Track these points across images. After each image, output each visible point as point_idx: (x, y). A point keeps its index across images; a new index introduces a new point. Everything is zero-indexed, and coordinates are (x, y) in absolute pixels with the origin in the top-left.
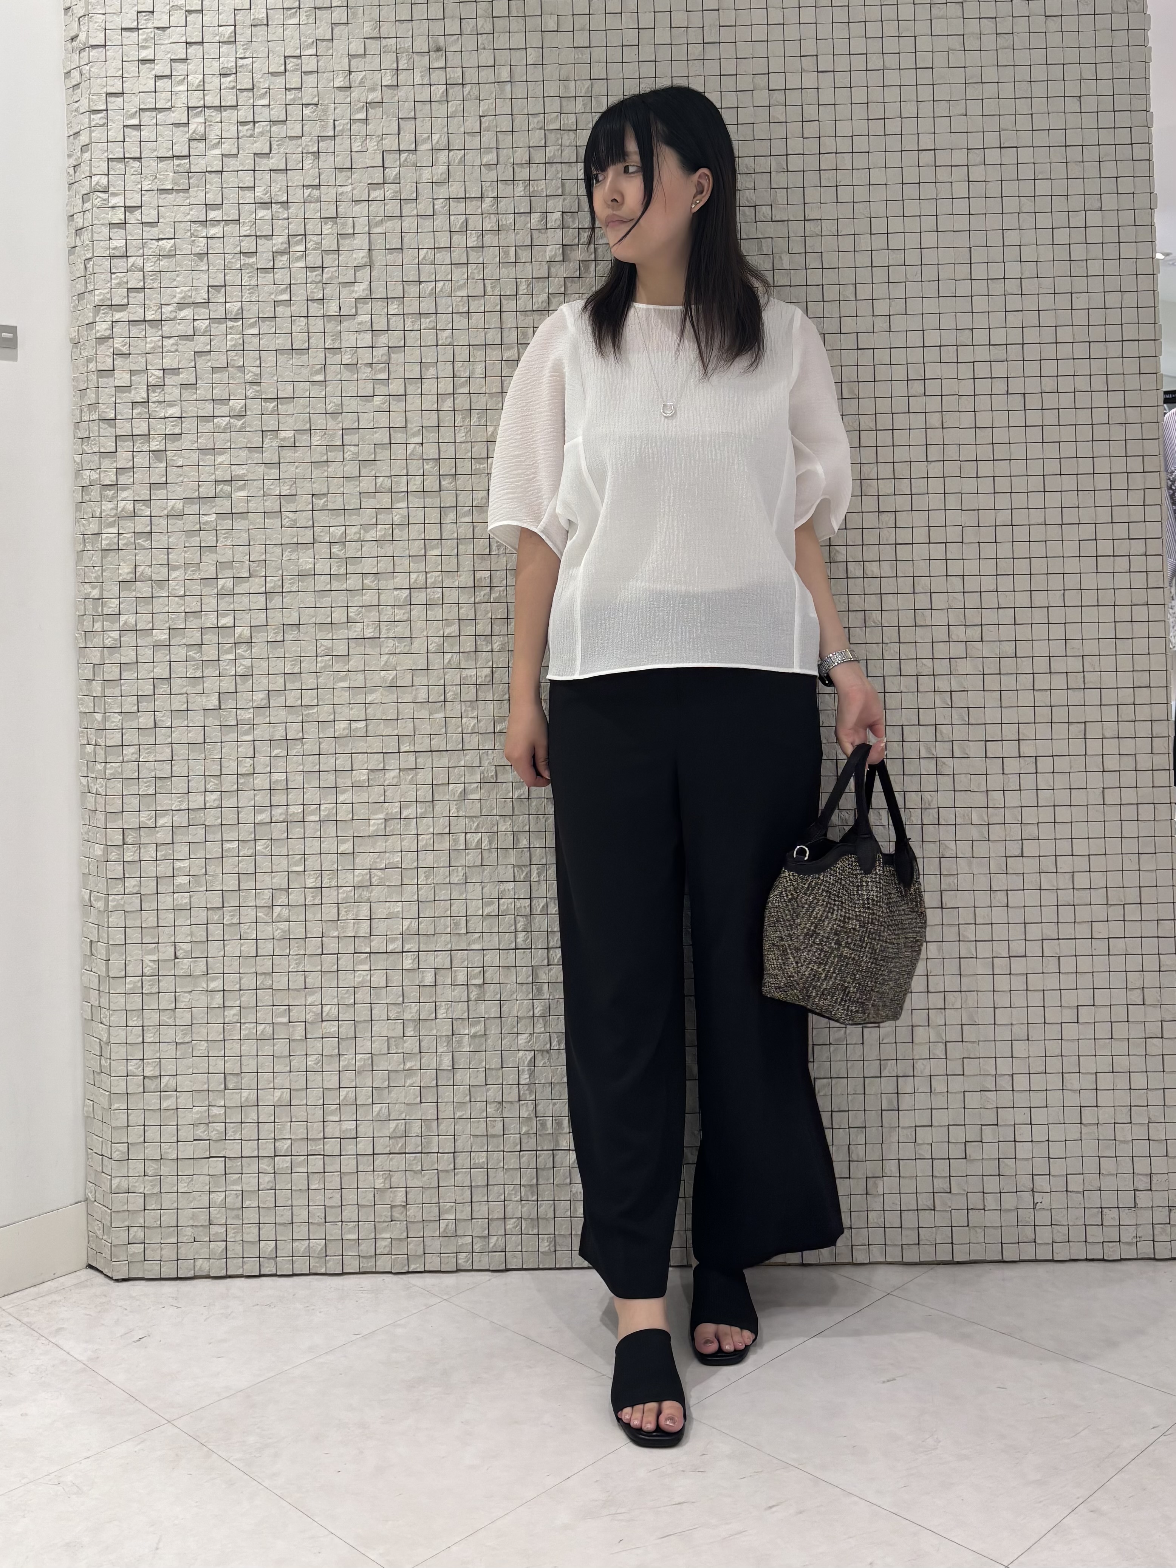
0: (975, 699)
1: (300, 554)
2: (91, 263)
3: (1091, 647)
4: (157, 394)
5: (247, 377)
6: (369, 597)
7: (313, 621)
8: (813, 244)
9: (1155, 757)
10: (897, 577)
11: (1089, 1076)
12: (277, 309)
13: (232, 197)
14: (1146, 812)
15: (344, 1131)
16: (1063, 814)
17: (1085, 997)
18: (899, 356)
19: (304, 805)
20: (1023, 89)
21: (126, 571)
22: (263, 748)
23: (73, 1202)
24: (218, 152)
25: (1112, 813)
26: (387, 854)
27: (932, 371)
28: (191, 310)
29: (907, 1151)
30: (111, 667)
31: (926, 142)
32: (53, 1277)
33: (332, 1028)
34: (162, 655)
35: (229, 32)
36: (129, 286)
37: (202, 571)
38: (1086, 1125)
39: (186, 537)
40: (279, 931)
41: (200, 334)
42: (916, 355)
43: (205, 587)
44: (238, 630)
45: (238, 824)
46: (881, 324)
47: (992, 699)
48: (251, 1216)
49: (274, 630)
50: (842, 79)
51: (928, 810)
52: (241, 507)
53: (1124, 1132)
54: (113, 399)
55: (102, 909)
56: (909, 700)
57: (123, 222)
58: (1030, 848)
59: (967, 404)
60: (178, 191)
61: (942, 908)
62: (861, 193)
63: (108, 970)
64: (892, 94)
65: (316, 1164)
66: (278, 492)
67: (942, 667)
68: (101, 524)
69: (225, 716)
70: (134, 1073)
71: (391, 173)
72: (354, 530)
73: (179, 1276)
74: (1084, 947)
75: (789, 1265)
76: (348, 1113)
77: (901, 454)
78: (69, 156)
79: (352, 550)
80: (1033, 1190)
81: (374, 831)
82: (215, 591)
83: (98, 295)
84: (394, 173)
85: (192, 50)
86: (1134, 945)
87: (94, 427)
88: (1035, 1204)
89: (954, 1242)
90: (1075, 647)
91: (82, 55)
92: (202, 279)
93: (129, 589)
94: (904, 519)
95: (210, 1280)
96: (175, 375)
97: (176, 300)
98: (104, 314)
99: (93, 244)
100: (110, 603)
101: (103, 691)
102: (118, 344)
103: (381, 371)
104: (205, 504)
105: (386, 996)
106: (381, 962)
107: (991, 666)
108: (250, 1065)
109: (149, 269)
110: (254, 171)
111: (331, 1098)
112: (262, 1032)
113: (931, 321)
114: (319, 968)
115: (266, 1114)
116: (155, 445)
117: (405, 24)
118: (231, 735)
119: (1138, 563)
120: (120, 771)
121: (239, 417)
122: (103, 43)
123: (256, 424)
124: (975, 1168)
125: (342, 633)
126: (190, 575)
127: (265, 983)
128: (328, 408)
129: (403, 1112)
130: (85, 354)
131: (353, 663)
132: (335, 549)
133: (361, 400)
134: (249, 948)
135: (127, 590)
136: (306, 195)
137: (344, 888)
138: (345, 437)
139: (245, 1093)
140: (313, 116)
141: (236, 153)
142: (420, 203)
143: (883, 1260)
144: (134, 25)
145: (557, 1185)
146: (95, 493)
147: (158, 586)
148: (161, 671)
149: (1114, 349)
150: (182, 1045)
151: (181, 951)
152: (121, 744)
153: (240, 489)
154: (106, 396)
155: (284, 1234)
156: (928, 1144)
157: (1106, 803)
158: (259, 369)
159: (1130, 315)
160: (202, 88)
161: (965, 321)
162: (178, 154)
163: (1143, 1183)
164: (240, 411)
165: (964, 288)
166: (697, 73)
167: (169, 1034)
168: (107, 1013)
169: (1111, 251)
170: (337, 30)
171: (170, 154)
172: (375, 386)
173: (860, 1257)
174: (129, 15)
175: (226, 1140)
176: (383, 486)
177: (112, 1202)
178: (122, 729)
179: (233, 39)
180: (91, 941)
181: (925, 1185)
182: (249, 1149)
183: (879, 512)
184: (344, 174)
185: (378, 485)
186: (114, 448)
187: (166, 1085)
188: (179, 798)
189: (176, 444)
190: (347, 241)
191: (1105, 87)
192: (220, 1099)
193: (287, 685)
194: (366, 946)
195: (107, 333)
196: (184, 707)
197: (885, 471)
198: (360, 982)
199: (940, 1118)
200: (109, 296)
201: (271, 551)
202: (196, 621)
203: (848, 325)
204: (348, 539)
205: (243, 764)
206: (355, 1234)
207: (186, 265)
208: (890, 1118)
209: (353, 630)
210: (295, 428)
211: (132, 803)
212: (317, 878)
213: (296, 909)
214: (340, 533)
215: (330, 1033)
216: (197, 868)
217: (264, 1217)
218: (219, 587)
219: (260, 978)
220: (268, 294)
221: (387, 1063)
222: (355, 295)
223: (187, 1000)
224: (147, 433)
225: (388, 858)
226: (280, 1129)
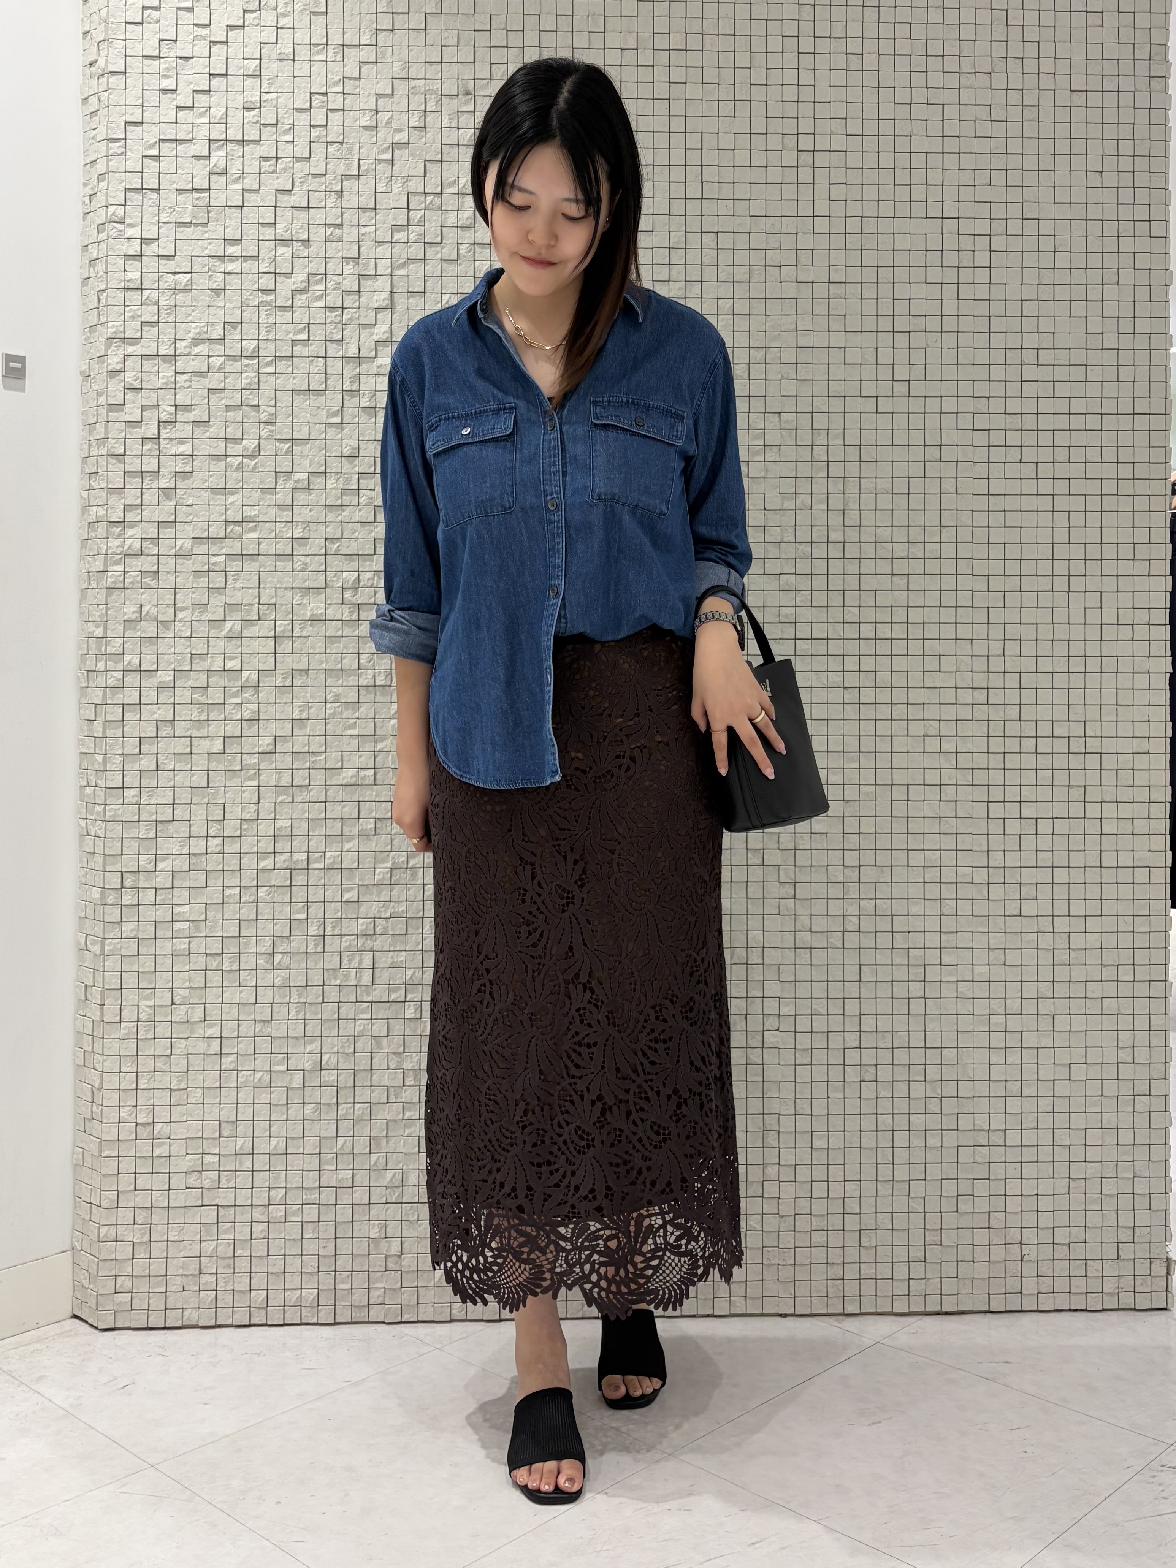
0: (981, 761)
1: (311, 599)
2: (105, 294)
3: (1092, 713)
4: (168, 431)
5: (262, 416)
7: (324, 666)
8: (837, 307)
9: (1152, 821)
11: (1078, 1132)
12: (294, 348)
13: (251, 232)
14: (1141, 875)
15: (340, 1181)
16: (1061, 876)
17: (1078, 1055)
18: (917, 421)
19: (309, 852)
20: (1047, 162)
21: (132, 610)
22: (268, 795)
23: (58, 1251)
24: (239, 186)
25: (1108, 876)
26: (392, 904)
27: (949, 437)
28: (206, 346)
29: (900, 1204)
30: (114, 708)
31: (950, 210)
32: (36, 1326)
33: (330, 1077)
34: (166, 697)
35: (254, 65)
36: (143, 320)
37: (210, 612)
38: (1074, 1179)
39: (195, 577)
40: (279, 979)
41: (215, 371)
43: (213, 628)
44: (245, 674)
45: (241, 870)
46: (900, 389)
47: (995, 761)
48: (243, 1265)
49: (282, 674)
50: (870, 144)
51: (930, 869)
52: (253, 549)
53: (1109, 1188)
54: (123, 434)
55: (98, 953)
56: (917, 760)
57: (139, 253)
58: (1029, 908)
59: (981, 470)
60: (197, 225)
61: (941, 965)
62: (886, 259)
63: (102, 1015)
64: (918, 161)
65: (311, 1213)
66: (290, 535)
67: (947, 729)
68: (106, 560)
69: (230, 760)
70: (126, 1120)
71: (416, 216)
72: (368, 575)
73: (167, 1325)
74: (1077, 1006)
75: (781, 1315)
76: (345, 1162)
77: (917, 518)
78: (85, 185)
79: (364, 596)
80: (1020, 1243)
81: (380, 880)
82: (223, 633)
83: (111, 328)
84: (419, 216)
85: (215, 82)
86: (1126, 1006)
87: (102, 461)
88: (1022, 1256)
89: (943, 1293)
90: (1077, 713)
91: (100, 81)
92: (218, 316)
93: (134, 629)
94: (916, 583)
95: (198, 1329)
96: (188, 411)
97: (191, 335)
98: (116, 347)
99: (107, 277)
100: (115, 642)
101: (104, 731)
102: (129, 377)
104: (215, 544)
105: (387, 1046)
106: (383, 1011)
107: (996, 729)
108: (246, 1113)
109: (165, 303)
110: (275, 207)
111: (328, 1147)
112: (260, 1079)
113: (949, 388)
114: (320, 1016)
115: (261, 1162)
116: (164, 483)
117: (434, 66)
118: (235, 780)
119: (1141, 632)
120: (120, 813)
121: (252, 457)
122: (123, 70)
123: (270, 465)
124: (966, 1221)
125: (352, 680)
126: (197, 616)
127: (263, 1030)
128: (344, 451)
129: (400, 1162)
130: (95, 387)
131: (363, 710)
132: (348, 595)
134: (248, 995)
135: (132, 630)
136: (328, 234)
137: (347, 937)
138: (361, 481)
139: (240, 1141)
140: (338, 154)
141: (257, 188)
142: (444, 247)
143: (873, 1310)
144: (156, 53)
146: (101, 529)
147: (165, 627)
148: (165, 713)
149: (1125, 422)
150: (176, 1092)
151: (178, 997)
152: (121, 786)
153: (252, 530)
154: (116, 433)
155: (276, 1283)
156: (922, 1197)
157: (1103, 865)
158: (274, 408)
159: (1141, 389)
160: (224, 121)
161: (982, 389)
162: (199, 187)
163: (1125, 1236)
164: (253, 451)
165: (982, 357)
166: (728, 130)
167: (165, 1081)
168: (101, 1058)
169: (1126, 325)
170: (365, 68)
171: (189, 187)
173: (850, 1308)
174: (150, 43)
175: (219, 1188)
177: (100, 1251)
178: (123, 771)
179: (258, 73)
180: (86, 986)
181: (917, 1237)
182: (243, 1197)
183: (893, 575)
184: (367, 214)
186: (123, 484)
187: (159, 1132)
188: (180, 842)
189: (186, 481)
190: (369, 283)
191: (1126, 164)
192: (215, 1146)
193: (295, 730)
194: (368, 994)
195: (119, 367)
196: (188, 750)
197: (900, 535)
198: (361, 1031)
199: (934, 1172)
200: (122, 329)
201: (282, 594)
202: (202, 663)
203: (869, 389)
204: (361, 584)
205: (247, 810)
206: (347, 1284)
207: (202, 300)
208: (885, 1172)
209: (364, 677)
210: (310, 470)
211: (132, 847)
212: (320, 926)
213: (297, 957)
214: (353, 579)
215: (328, 1081)
216: (197, 912)
217: (256, 1266)
218: (227, 630)
219: (259, 1026)
220: (285, 334)
221: (386, 1113)
222: (376, 338)
223: (183, 1046)
224: (157, 470)
225: (393, 907)
226: (275, 1178)
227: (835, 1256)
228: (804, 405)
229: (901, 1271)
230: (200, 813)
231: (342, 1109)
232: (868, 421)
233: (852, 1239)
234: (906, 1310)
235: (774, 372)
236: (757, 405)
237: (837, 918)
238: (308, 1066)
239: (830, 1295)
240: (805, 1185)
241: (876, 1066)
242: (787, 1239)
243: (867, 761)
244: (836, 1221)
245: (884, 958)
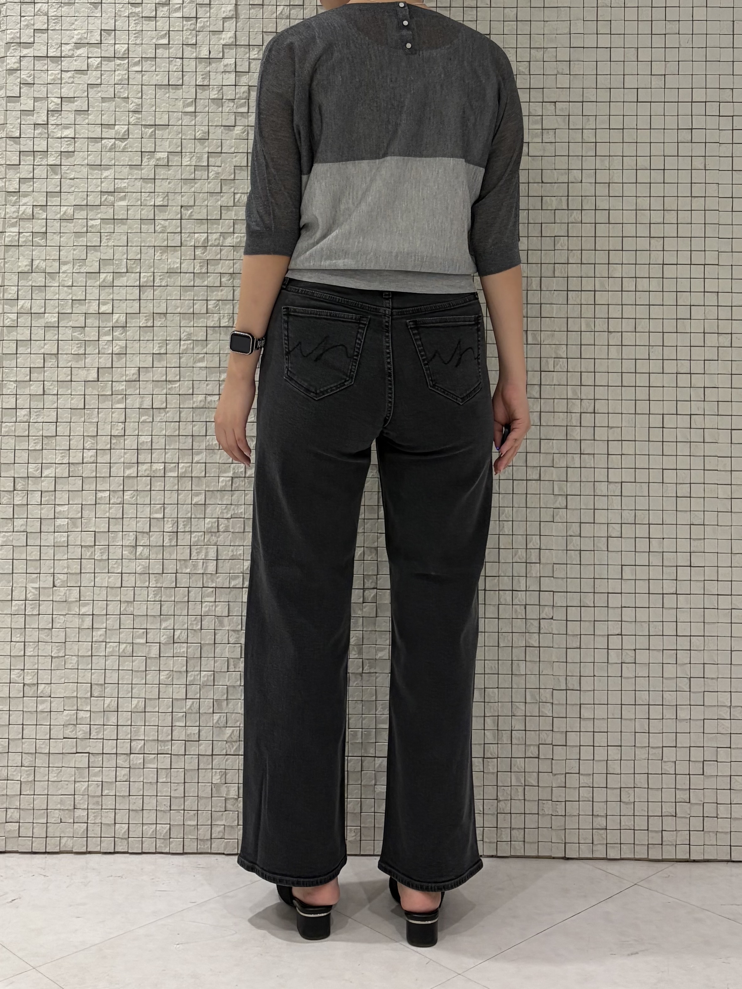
0: (725, 394)
1: (169, 255)
2: (5, 7)
4: (55, 118)
5: (131, 106)
6: (226, 293)
7: (178, 310)
8: (604, 14)
10: (663, 291)
12: (157, 51)
15: (188, 735)
18: (671, 109)
19: (165, 463)
21: (25, 263)
22: (133, 415)
26: (233, 507)
27: (698, 122)
28: (86, 49)
29: (655, 767)
30: (9, 343)
33: (182, 649)
34: (51, 335)
36: (35, 28)
37: (87, 266)
39: (75, 237)
40: (140, 567)
41: (93, 69)
42: (685, 108)
43: (90, 279)
44: (115, 316)
45: (110, 477)
46: (657, 82)
48: (109, 803)
49: (146, 317)
51: (681, 485)
52: (123, 214)
54: (19, 121)
56: (670, 394)
59: (726, 150)
61: (690, 566)
65: (164, 761)
66: (152, 203)
67: (697, 367)
68: (4, 223)
69: (102, 387)
70: (16, 680)
72: (215, 236)
73: (47, 851)
75: (554, 858)
76: (193, 720)
77: (671, 190)
79: (211, 254)
81: (223, 487)
82: (98, 283)
83: (9, 34)
87: (2, 143)
89: (691, 844)
92: (95, 25)
94: (670, 244)
95: (72, 855)
96: (71, 102)
97: (74, 40)
98: (13, 50)
100: (11, 290)
102: (24, 75)
103: (242, 106)
104: (92, 210)
105: (227, 624)
106: (224, 597)
108: (112, 677)
109: (53, 14)
111: (178, 707)
112: (124, 650)
113: (699, 81)
114: (173, 599)
115: (124, 718)
116: (52, 160)
118: (107, 403)
120: (13, 429)
121: (122, 139)
123: (137, 146)
124: (710, 783)
125: (202, 322)
126: (77, 269)
127: (127, 609)
128: (197, 134)
129: (238, 721)
131: (210, 347)
132: (198, 252)
133: (225, 130)
134: (115, 580)
135: (24, 280)
137: (196, 533)
138: (210, 159)
139: (108, 701)
143: (632, 856)
145: (364, 786)
147: (51, 277)
148: (51, 348)
150: (56, 659)
151: (59, 581)
152: (14, 407)
153: (122, 199)
154: (13, 120)
155: (136, 819)
156: (673, 762)
158: (141, 100)
161: (726, 82)
164: (124, 135)
165: (727, 55)
167: (46, 649)
172: (237, 118)
173: (612, 854)
175: (90, 738)
176: (240, 201)
178: (16, 395)
181: (668, 796)
182: (109, 747)
183: (650, 237)
185: (236, 200)
186: (18, 161)
187: (42, 692)
188: (61, 453)
189: (70, 159)
192: (87, 705)
193: (155, 363)
194: (212, 581)
195: (16, 66)
196: (69, 378)
197: (657, 204)
198: (206, 612)
199: (683, 740)
200: (18, 35)
201: (146, 251)
202: (81, 307)
203: (631, 82)
204: (209, 244)
205: (116, 428)
206: (194, 821)
207: (83, 12)
208: (642, 740)
209: (211, 319)
210: (169, 150)
211: (22, 457)
212: (173, 524)
213: (155, 549)
214: (203, 239)
215: (179, 653)
216: (75, 512)
217: (120, 804)
218: (101, 280)
219: (124, 606)
220: (151, 38)
221: (227, 679)
222: (223, 42)
223: (62, 622)
224: (46, 150)
225: (234, 509)
226: (135, 731)
227: (599, 809)
228: (576, 95)
229: (655, 824)
230: (78, 429)
231: (191, 676)
232: (630, 109)
233: (613, 795)
234: (661, 858)
235: (550, 68)
236: (536, 96)
237: (602, 525)
238: (163, 640)
239: (595, 843)
240: (575, 748)
241: (635, 650)
242: (559, 794)
243: (629, 393)
244: (600, 780)
245: (642, 559)
